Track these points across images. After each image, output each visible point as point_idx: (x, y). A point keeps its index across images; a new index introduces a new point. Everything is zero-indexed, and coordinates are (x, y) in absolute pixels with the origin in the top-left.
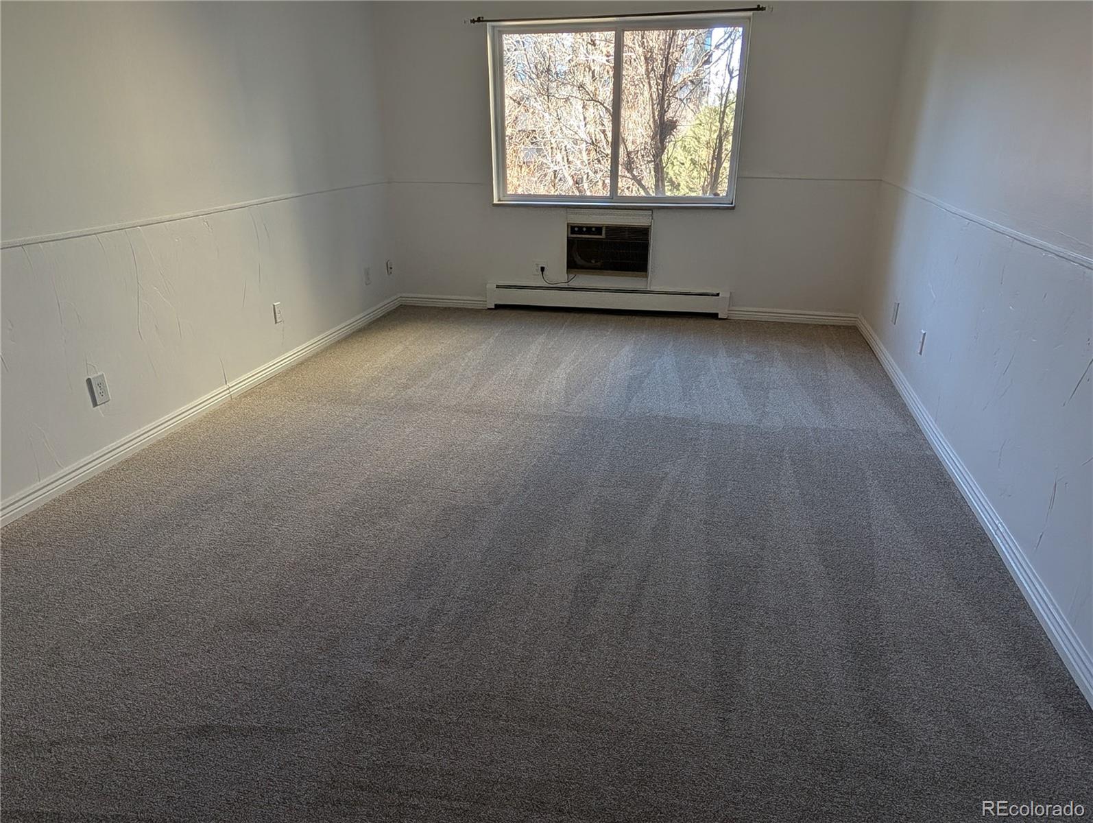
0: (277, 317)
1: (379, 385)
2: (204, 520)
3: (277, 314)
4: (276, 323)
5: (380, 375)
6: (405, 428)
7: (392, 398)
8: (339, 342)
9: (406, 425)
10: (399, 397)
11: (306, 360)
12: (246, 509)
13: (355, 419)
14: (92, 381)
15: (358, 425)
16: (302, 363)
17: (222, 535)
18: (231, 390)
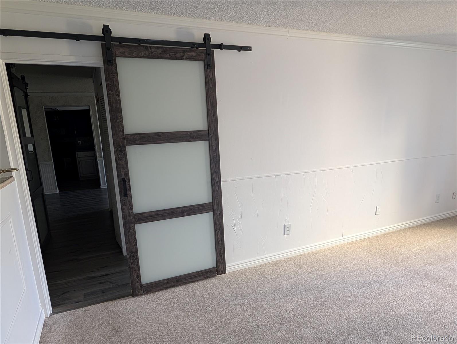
0: (377, 212)
1: (417, 258)
2: (297, 297)
3: (377, 211)
4: (376, 214)
5: (421, 252)
6: (416, 288)
7: (419, 268)
8: (410, 228)
9: (417, 287)
10: (424, 268)
11: (387, 234)
12: (315, 300)
13: (392, 273)
14: (286, 226)
15: (391, 277)
16: (384, 235)
17: (298, 308)
18: (344, 240)
